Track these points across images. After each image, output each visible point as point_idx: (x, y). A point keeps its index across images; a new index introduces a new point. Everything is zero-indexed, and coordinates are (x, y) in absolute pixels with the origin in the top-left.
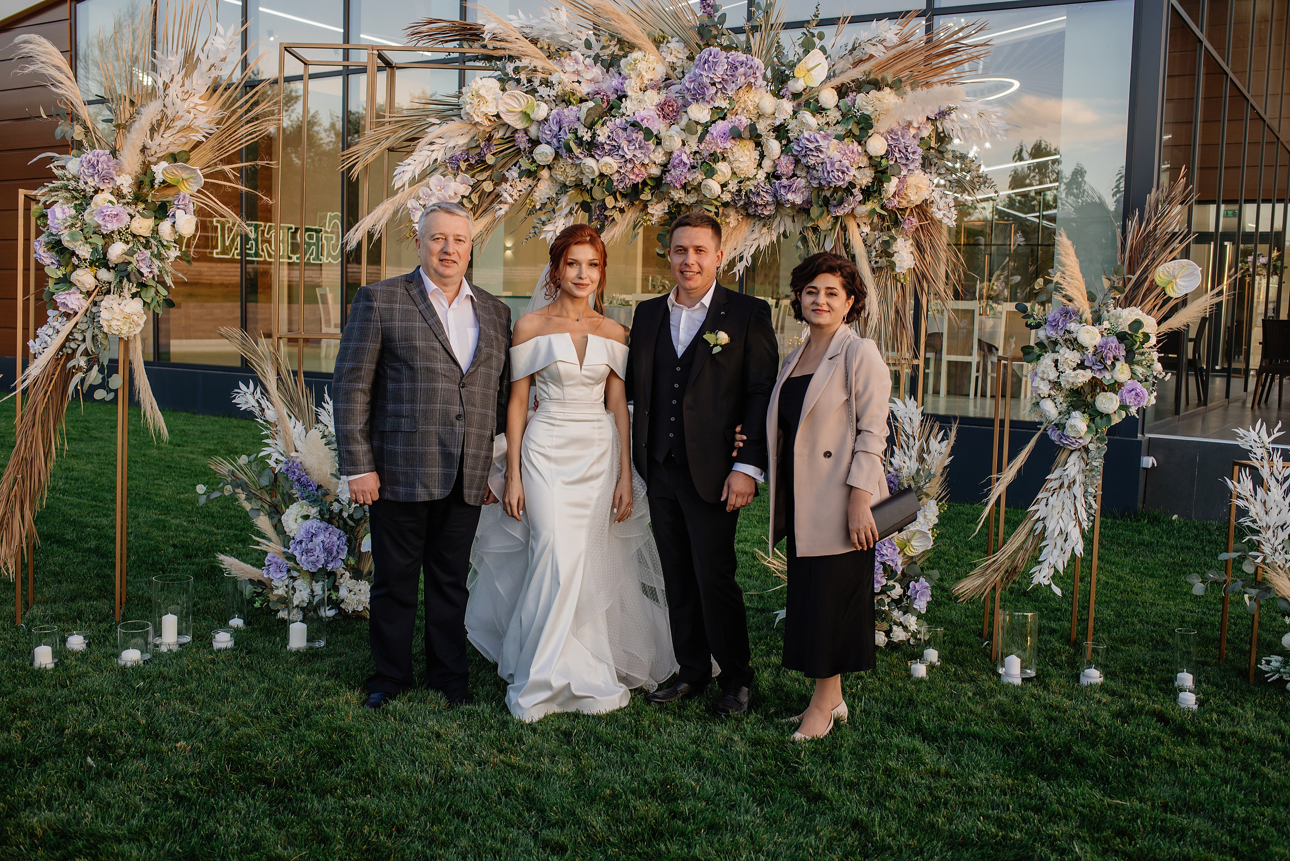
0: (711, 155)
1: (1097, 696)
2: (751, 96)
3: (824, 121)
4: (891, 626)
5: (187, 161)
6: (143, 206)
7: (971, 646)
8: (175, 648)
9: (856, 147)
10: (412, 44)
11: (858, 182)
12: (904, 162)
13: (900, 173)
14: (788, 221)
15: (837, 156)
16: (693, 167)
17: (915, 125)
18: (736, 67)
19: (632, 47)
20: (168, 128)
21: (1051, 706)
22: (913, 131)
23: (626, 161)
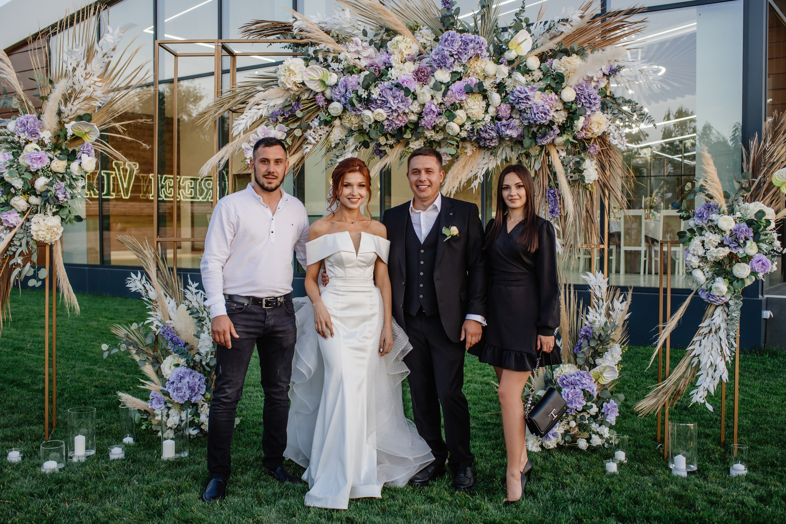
0: (452, 105)
1: (744, 484)
2: (479, 63)
3: (530, 79)
4: (590, 435)
5: (90, 120)
6: (59, 152)
7: (649, 448)
8: (83, 460)
9: (553, 96)
10: (246, 38)
11: (556, 120)
12: (588, 105)
13: (585, 114)
14: (508, 150)
15: (540, 102)
16: (440, 114)
17: (595, 79)
18: (468, 44)
19: (396, 33)
20: (76, 98)
21: (710, 493)
22: (593, 84)
23: (392, 111)
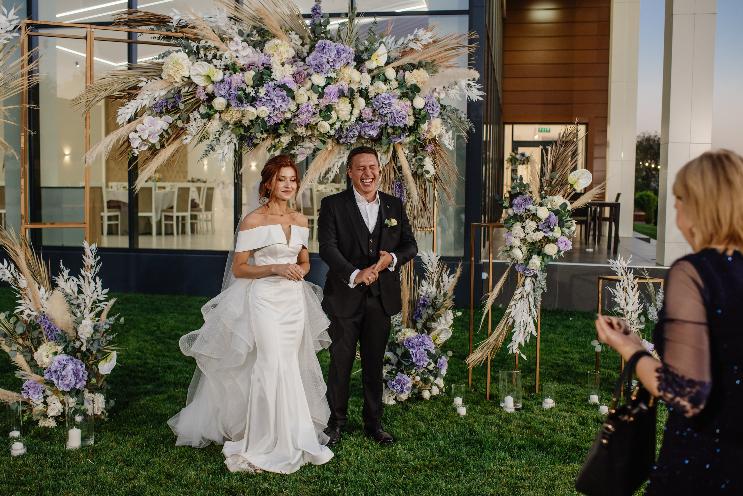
0: (326, 106)
2: (347, 70)
3: (388, 87)
4: (430, 386)
9: (408, 103)
11: (408, 124)
12: (432, 112)
13: (429, 119)
15: (399, 108)
16: (315, 114)
17: (437, 90)
18: (340, 53)
19: (272, 36)
22: (436, 95)
23: (274, 110)
